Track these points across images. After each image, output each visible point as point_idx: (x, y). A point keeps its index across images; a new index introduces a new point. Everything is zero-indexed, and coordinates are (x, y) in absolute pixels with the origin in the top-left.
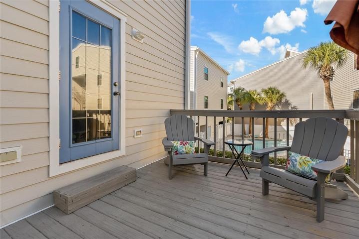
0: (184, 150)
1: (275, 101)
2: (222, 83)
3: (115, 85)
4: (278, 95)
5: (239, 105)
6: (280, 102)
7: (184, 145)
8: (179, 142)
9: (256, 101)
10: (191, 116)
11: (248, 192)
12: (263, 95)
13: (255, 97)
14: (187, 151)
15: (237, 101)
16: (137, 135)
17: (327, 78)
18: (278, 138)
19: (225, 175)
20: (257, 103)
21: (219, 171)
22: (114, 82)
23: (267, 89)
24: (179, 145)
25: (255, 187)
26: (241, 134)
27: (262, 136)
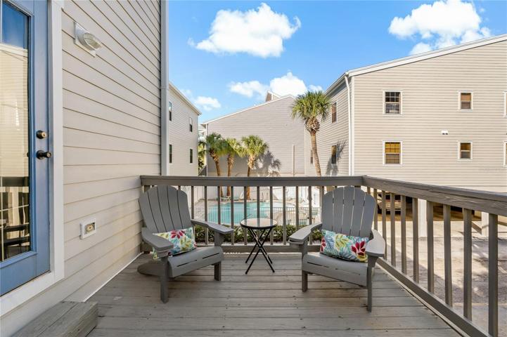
0: (179, 245)
1: (257, 153)
2: (191, 126)
3: (40, 137)
4: (260, 146)
5: (214, 158)
6: (263, 154)
7: (179, 237)
8: (169, 233)
9: (236, 152)
10: (179, 187)
11: (284, 293)
12: (244, 145)
13: (234, 147)
14: (185, 246)
15: (211, 151)
16: (87, 231)
17: (313, 132)
18: (261, 198)
19: (244, 273)
20: (236, 155)
21: (232, 268)
22: (36, 130)
23: (248, 137)
24: (170, 238)
25: (288, 281)
26: (217, 197)
27: (243, 198)
